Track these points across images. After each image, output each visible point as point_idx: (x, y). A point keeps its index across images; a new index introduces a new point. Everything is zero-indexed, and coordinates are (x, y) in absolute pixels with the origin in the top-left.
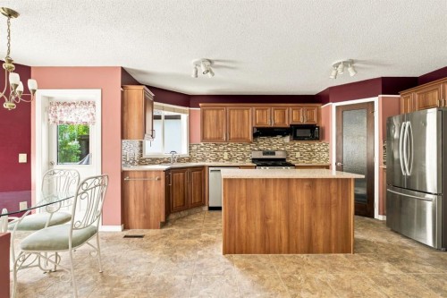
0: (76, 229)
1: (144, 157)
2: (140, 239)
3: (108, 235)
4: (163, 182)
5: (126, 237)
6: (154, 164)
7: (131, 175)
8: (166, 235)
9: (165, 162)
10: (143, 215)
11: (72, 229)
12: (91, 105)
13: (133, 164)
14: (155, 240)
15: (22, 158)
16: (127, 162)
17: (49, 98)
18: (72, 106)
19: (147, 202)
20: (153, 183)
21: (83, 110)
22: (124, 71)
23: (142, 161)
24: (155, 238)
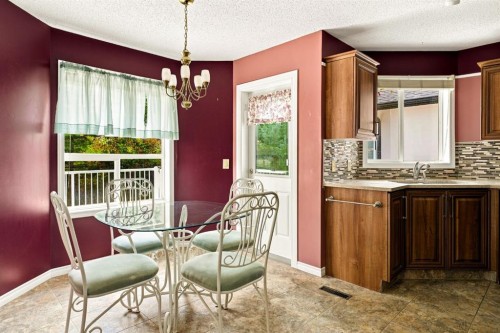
0: (227, 266)
1: (364, 166)
2: (342, 300)
3: (304, 278)
4: (387, 211)
5: (323, 288)
6: (382, 178)
7: (336, 193)
8: (388, 308)
9: (402, 176)
10: (353, 261)
11: (220, 265)
12: (287, 95)
13: (344, 176)
14: (366, 311)
15: (226, 164)
16: (332, 173)
17: (249, 93)
18: (269, 99)
19: (360, 240)
20: (370, 212)
21: (279, 103)
22: (326, 35)
23: (360, 174)
24: (367, 308)
